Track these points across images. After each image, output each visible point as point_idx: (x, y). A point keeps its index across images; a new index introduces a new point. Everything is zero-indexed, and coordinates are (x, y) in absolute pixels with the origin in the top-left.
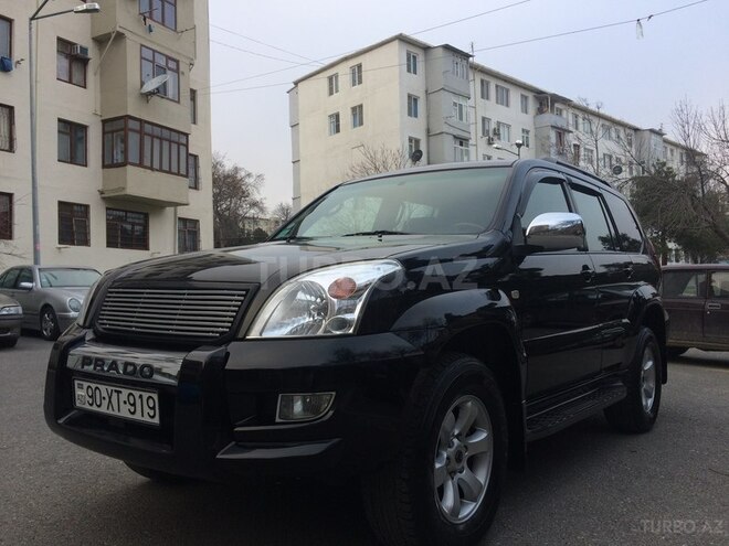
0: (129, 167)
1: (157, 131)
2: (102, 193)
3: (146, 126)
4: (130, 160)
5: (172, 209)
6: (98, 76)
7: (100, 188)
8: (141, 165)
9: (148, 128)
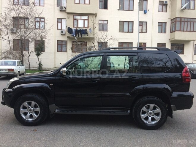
0: (176, 32)
1: (186, 20)
2: (170, 40)
3: (182, 19)
4: (176, 30)
5: (193, 41)
6: (170, 8)
7: (169, 38)
8: (180, 30)
9: (183, 20)
